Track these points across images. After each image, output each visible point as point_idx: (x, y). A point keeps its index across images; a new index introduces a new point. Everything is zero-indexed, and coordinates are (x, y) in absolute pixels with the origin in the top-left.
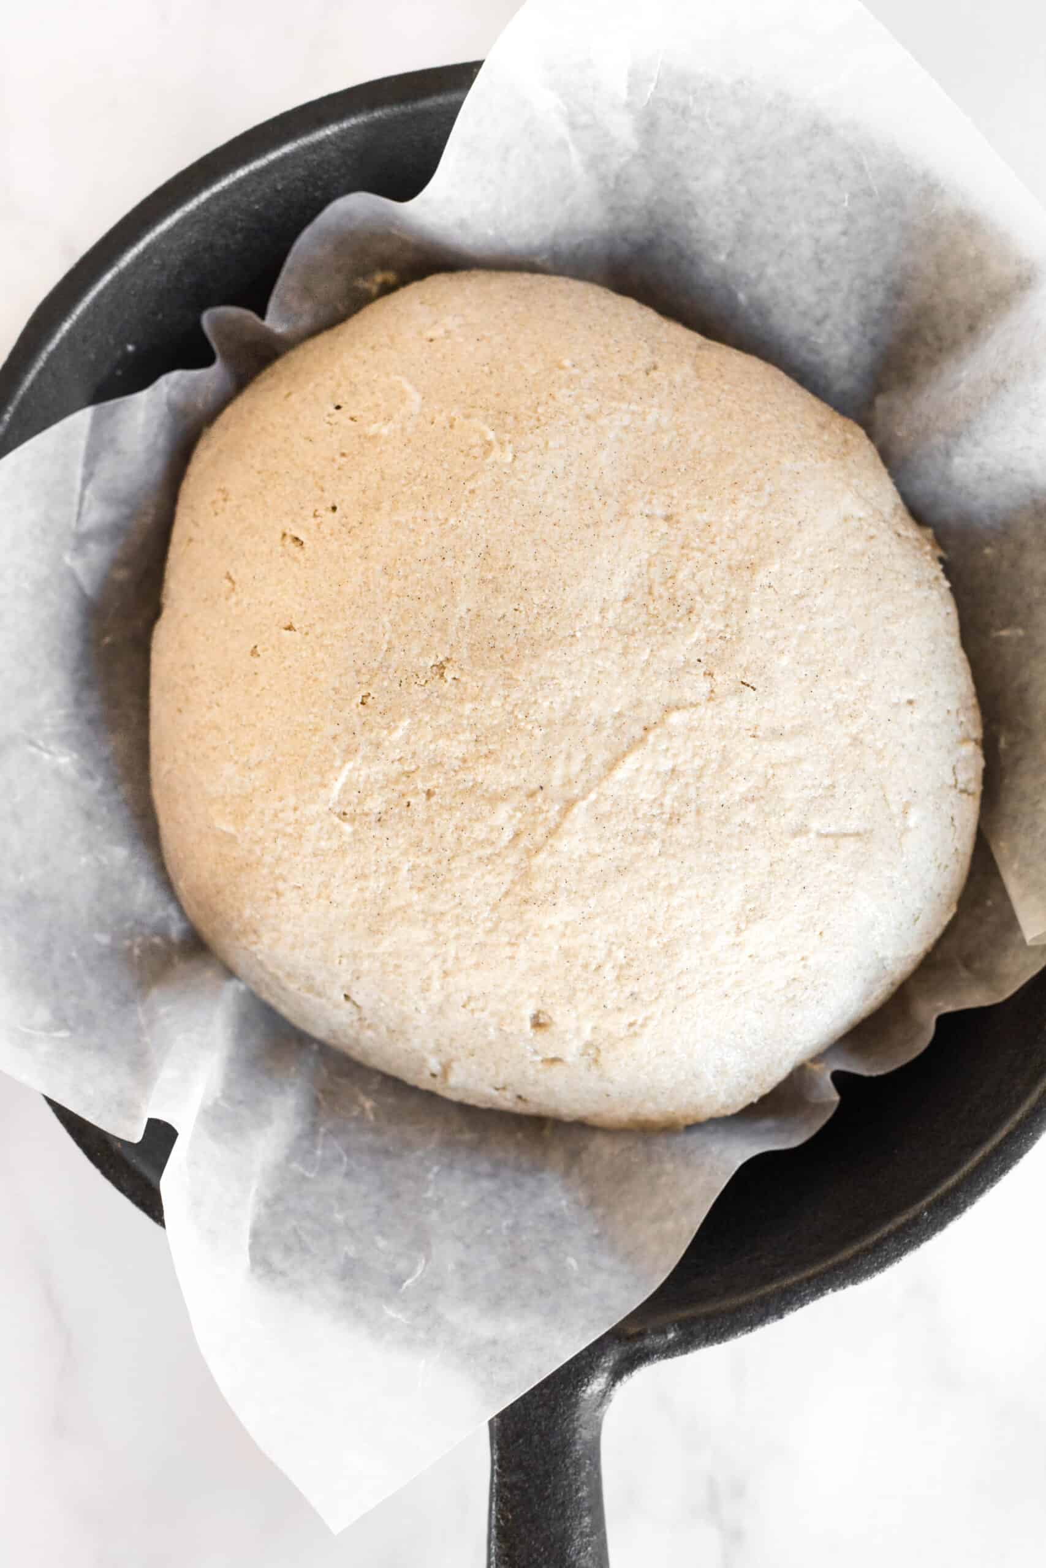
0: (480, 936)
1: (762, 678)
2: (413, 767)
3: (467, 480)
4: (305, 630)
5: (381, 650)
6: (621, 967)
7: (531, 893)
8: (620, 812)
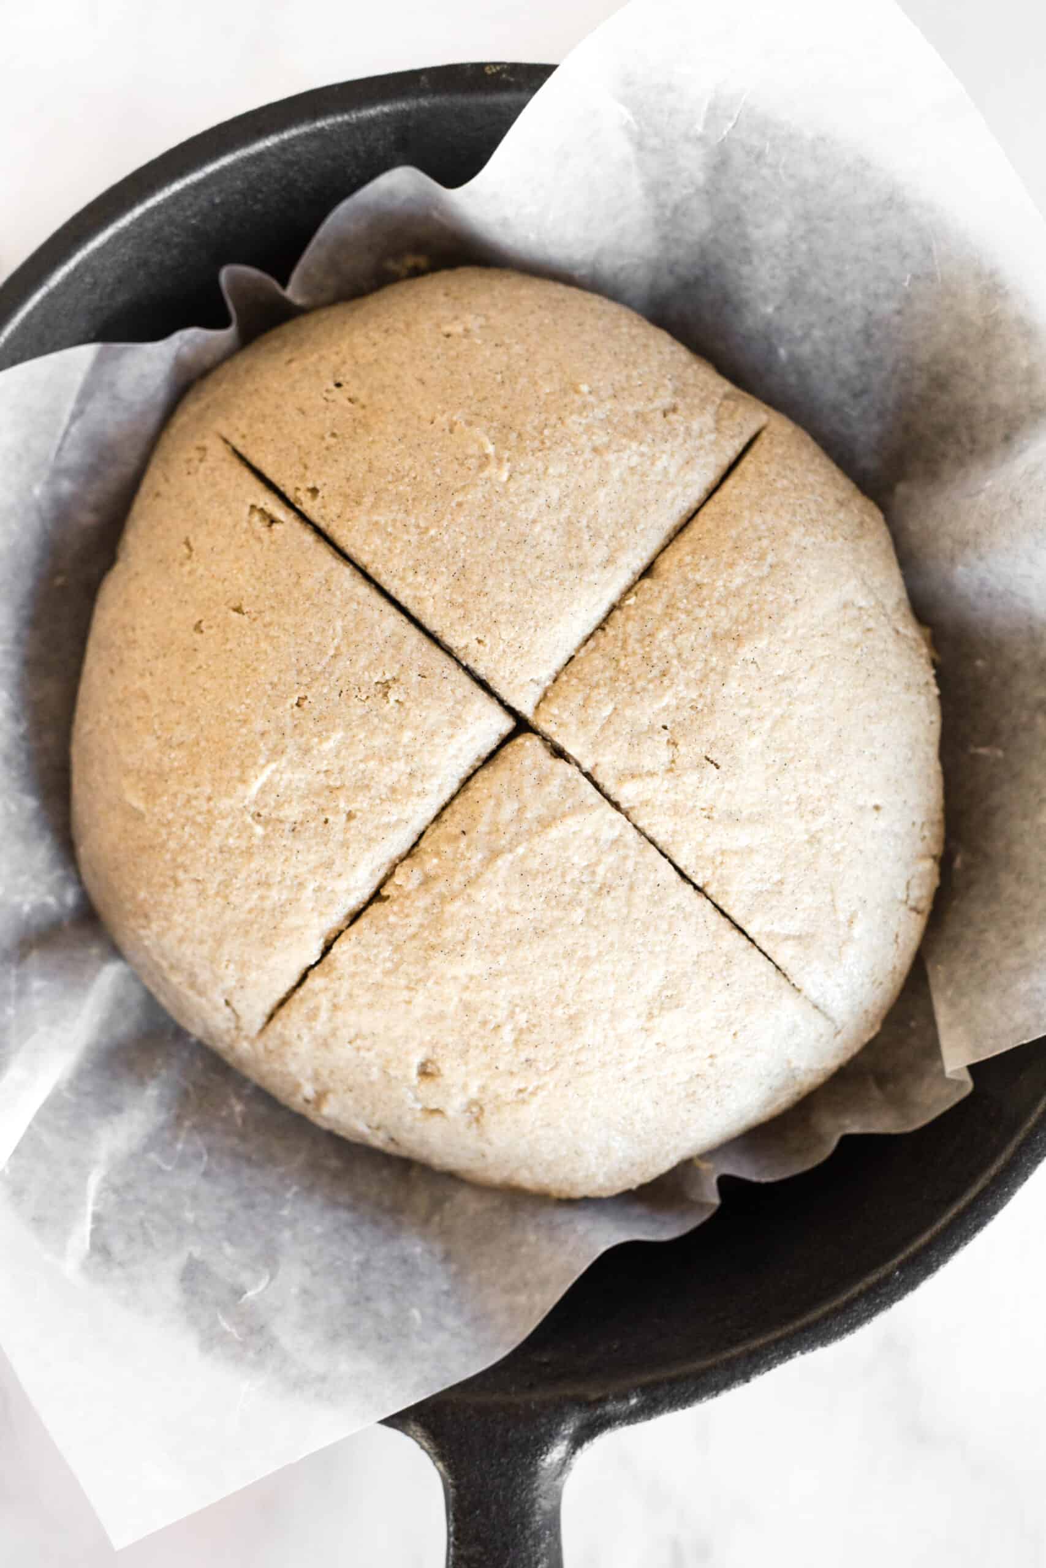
0: (377, 975)
1: (728, 756)
2: (338, 784)
3: (457, 491)
4: (254, 615)
5: (327, 654)
6: (521, 1031)
7: (439, 941)
8: (548, 873)
